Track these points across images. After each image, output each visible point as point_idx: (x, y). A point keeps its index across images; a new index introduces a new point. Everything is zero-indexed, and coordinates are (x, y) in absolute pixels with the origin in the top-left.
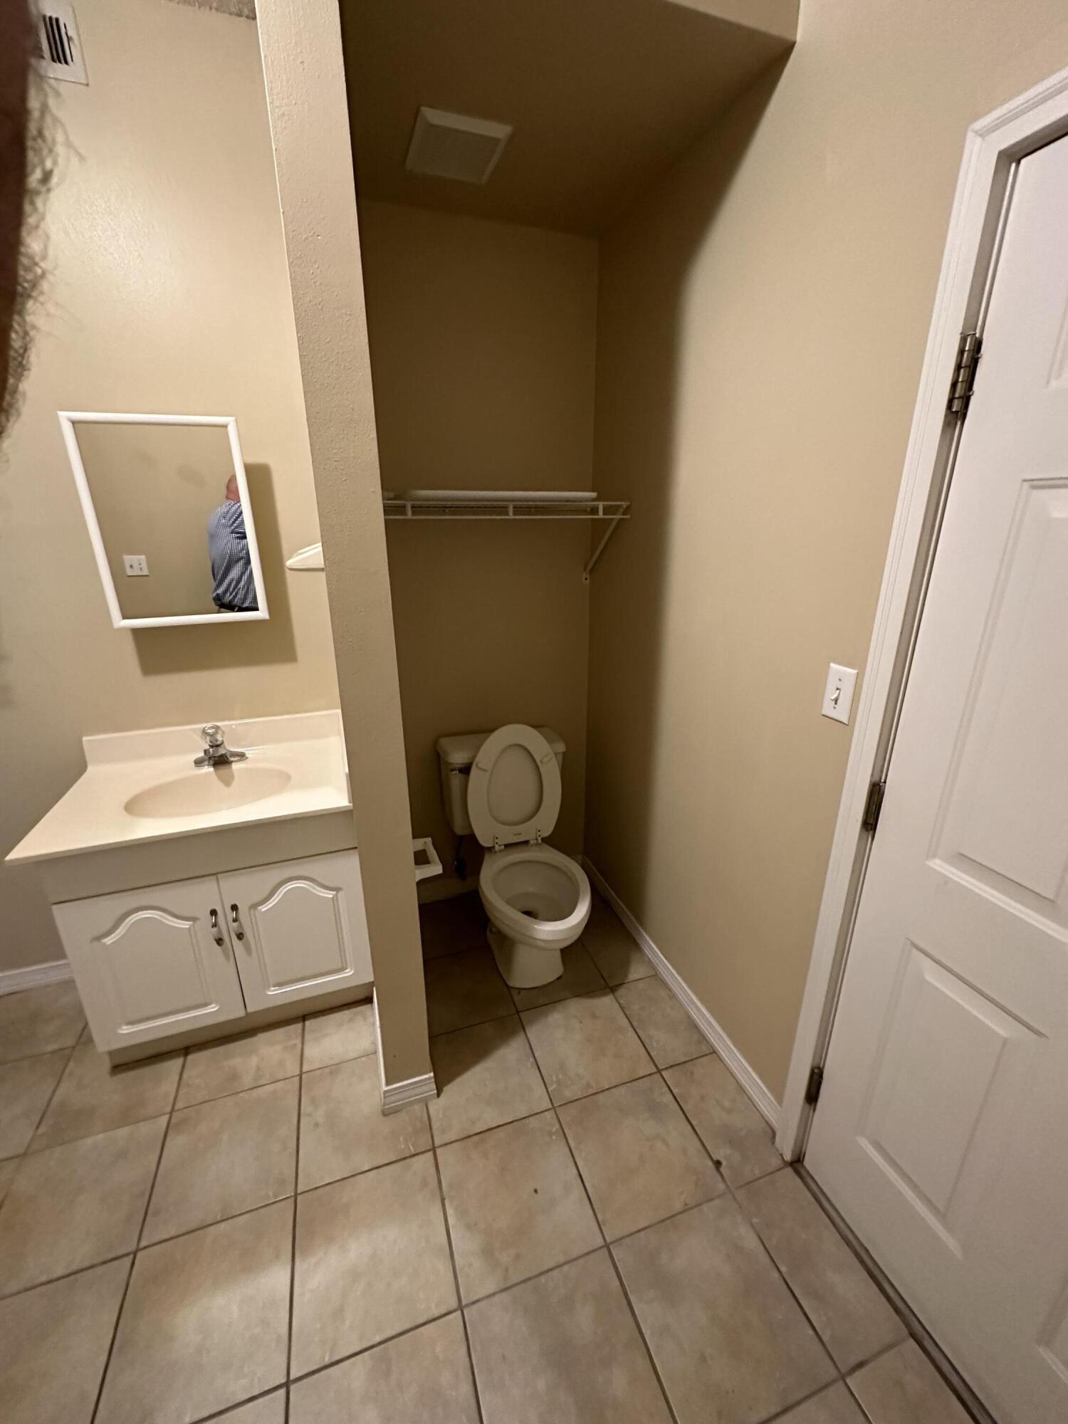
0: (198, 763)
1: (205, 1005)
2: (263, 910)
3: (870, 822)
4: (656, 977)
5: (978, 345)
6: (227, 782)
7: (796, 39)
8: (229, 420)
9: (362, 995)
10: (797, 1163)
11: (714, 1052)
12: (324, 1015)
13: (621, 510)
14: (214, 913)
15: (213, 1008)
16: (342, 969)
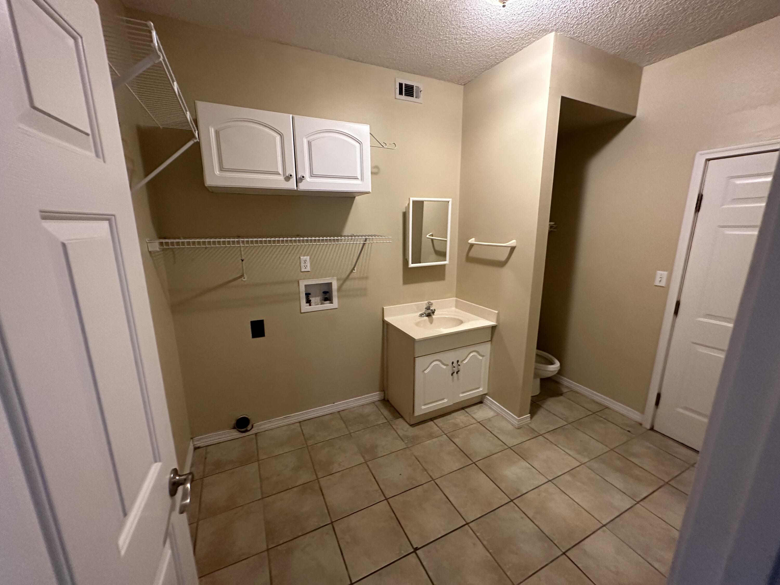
0: (421, 315)
1: (443, 399)
2: (464, 363)
3: (676, 312)
4: (572, 391)
5: (702, 195)
6: (431, 322)
7: (636, 115)
8: (450, 200)
9: (478, 400)
10: (652, 429)
11: (607, 408)
12: (469, 407)
13: (553, 228)
14: (453, 363)
15: (446, 400)
16: (479, 388)
